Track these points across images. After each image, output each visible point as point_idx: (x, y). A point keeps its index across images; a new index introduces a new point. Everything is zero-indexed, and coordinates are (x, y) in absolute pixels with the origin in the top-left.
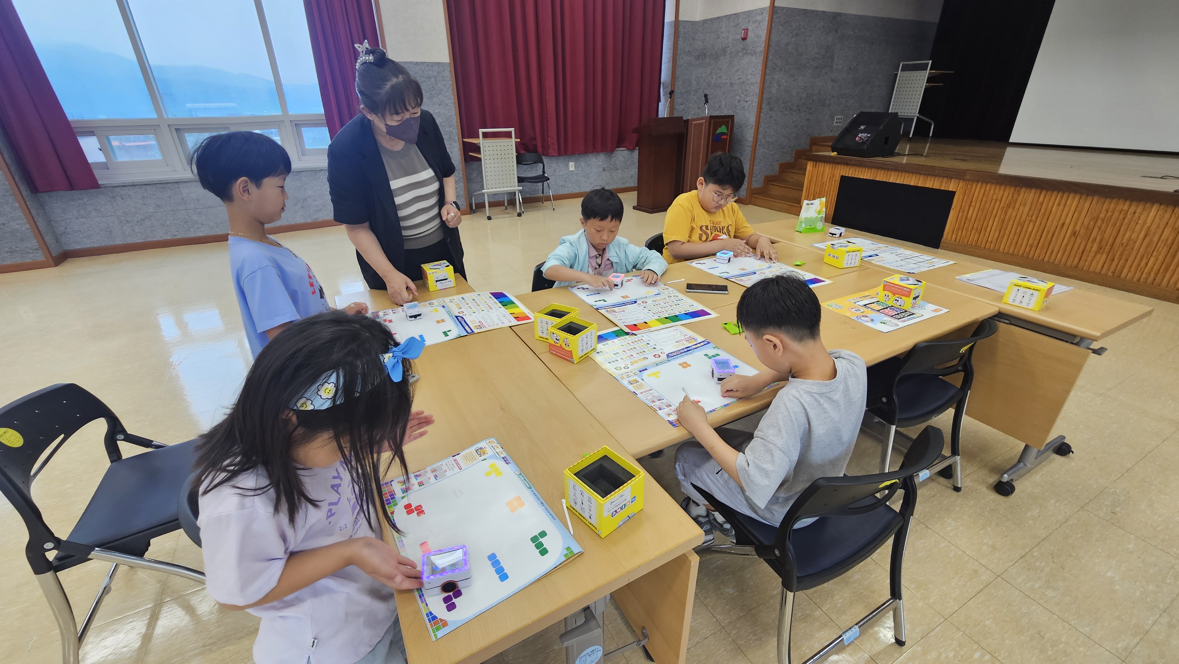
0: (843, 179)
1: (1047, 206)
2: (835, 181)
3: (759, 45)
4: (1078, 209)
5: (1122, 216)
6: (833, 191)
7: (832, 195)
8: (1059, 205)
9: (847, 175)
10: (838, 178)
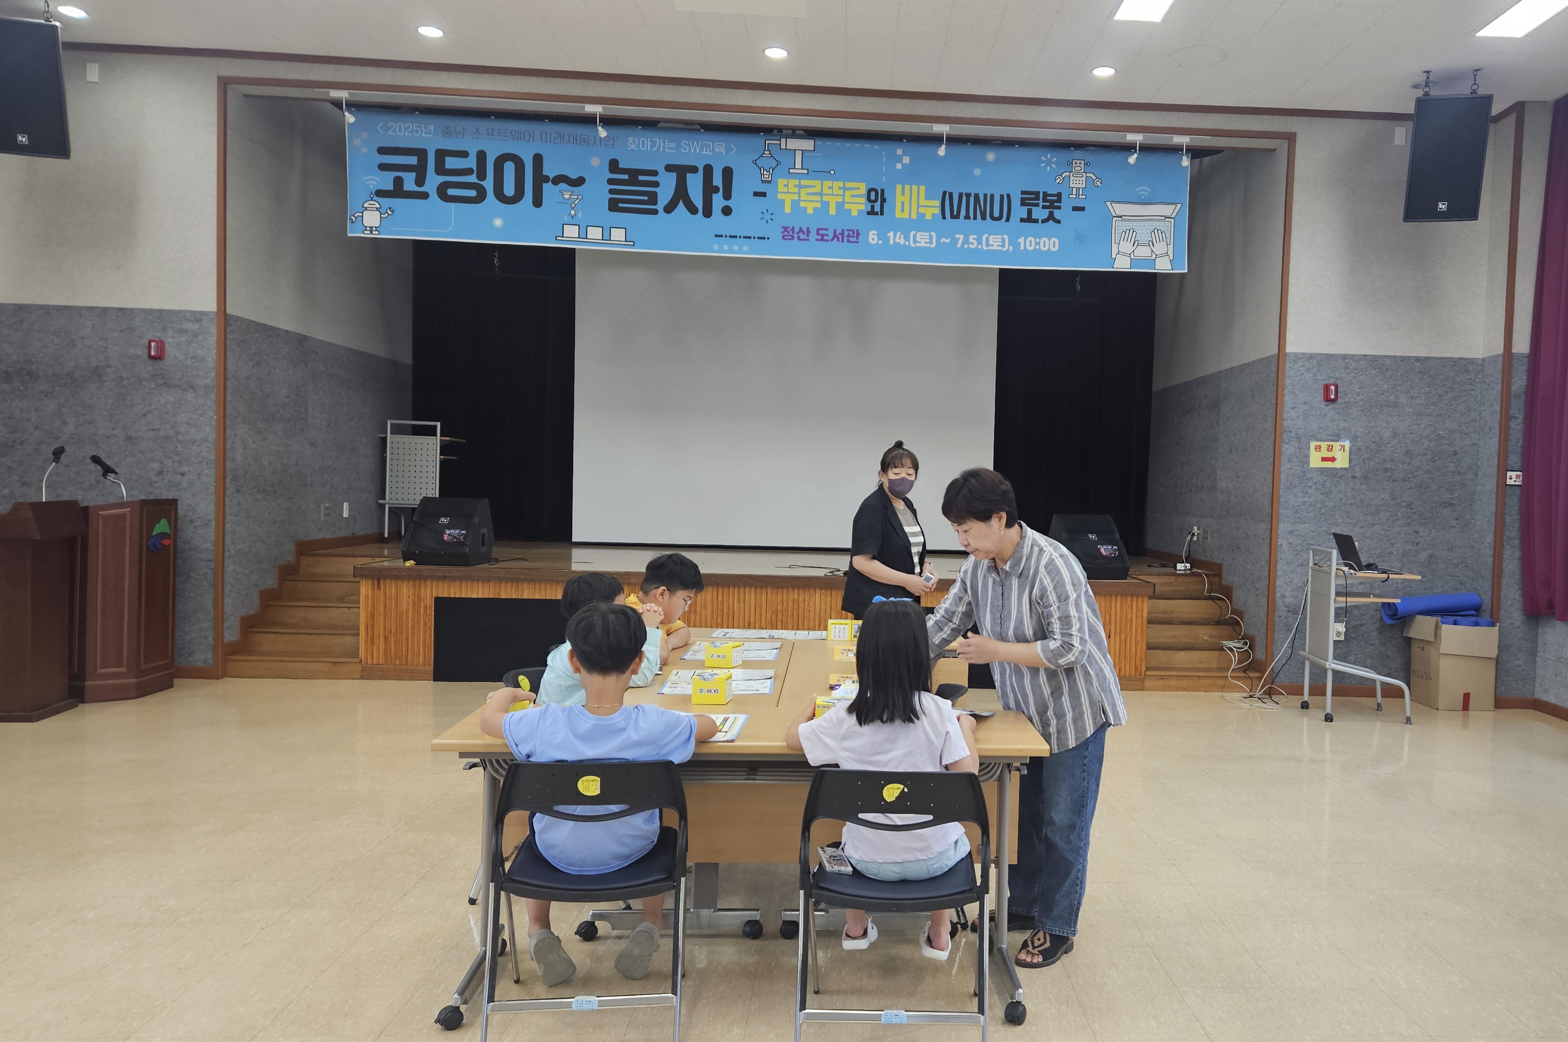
0: (440, 603)
1: (729, 604)
2: (425, 607)
3: (201, 374)
4: (757, 604)
5: (796, 606)
6: (425, 624)
7: (425, 632)
8: (739, 601)
9: (446, 596)
10: (431, 603)
